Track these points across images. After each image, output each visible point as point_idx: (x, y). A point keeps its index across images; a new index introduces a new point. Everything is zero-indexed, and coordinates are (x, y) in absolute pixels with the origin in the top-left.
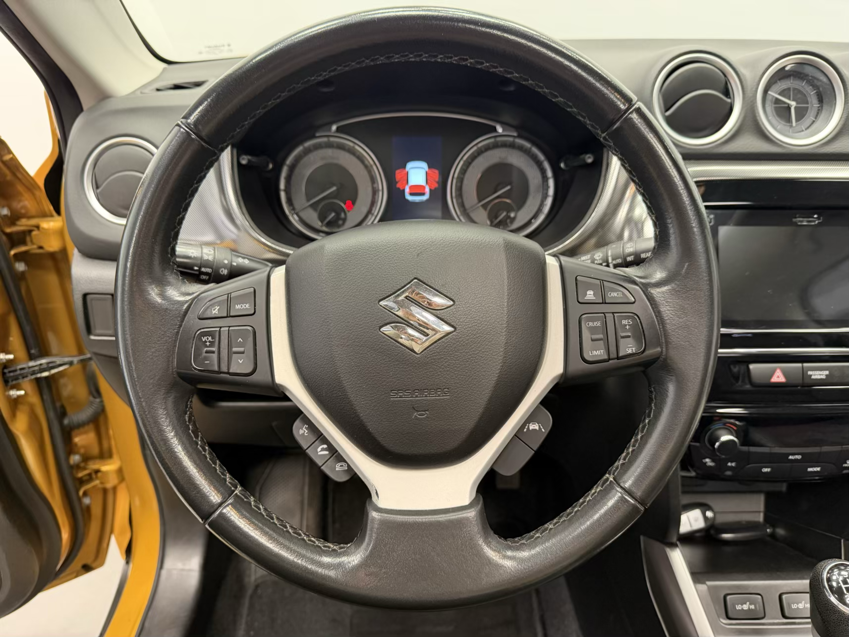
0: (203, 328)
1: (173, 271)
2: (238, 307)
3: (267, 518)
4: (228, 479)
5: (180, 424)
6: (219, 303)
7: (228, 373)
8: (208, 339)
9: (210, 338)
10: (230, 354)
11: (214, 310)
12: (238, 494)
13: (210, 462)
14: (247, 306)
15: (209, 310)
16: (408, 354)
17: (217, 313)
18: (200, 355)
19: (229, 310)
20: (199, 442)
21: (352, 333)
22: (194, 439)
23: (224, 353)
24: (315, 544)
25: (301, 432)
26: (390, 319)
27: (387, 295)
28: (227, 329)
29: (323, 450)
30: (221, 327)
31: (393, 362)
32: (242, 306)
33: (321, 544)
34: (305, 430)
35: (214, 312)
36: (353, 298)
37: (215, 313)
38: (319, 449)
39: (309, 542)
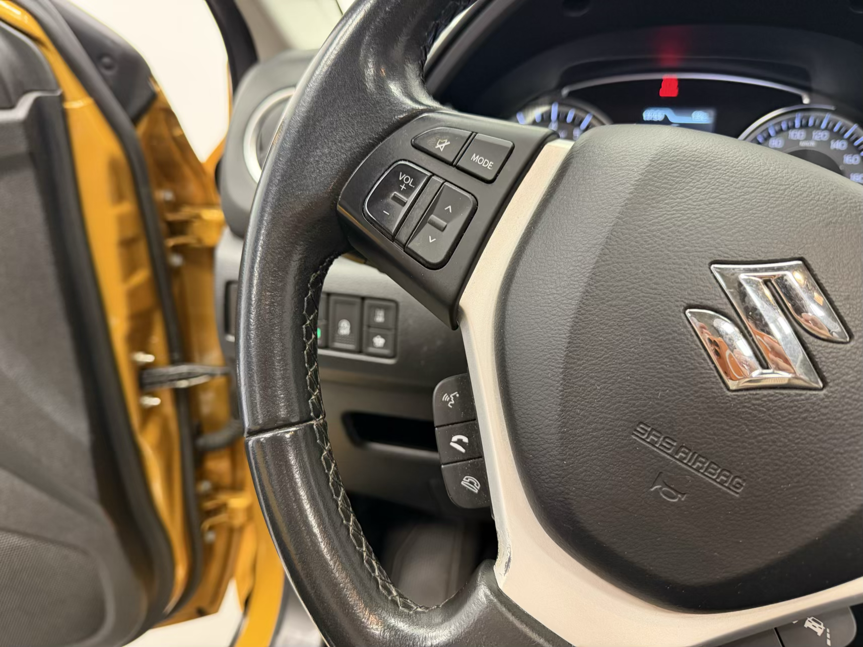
0: (410, 161)
1: (418, 60)
2: (475, 158)
3: (332, 488)
4: (313, 397)
5: (299, 279)
6: (453, 138)
7: (404, 246)
8: (407, 179)
9: (410, 181)
10: (424, 221)
11: (440, 143)
12: (315, 427)
13: (306, 357)
14: (490, 164)
15: (433, 139)
16: (713, 380)
17: (442, 150)
18: (385, 196)
19: (460, 155)
20: (308, 322)
21: (631, 288)
22: (304, 312)
23: (417, 213)
24: (373, 574)
25: (446, 398)
26: (714, 302)
27: (734, 259)
28: (442, 181)
29: (460, 442)
30: (434, 174)
31: (677, 376)
32: (481, 160)
33: (381, 579)
34: (452, 398)
35: (438, 146)
36: (670, 234)
37: (439, 148)
38: (455, 438)
39: (367, 566)
